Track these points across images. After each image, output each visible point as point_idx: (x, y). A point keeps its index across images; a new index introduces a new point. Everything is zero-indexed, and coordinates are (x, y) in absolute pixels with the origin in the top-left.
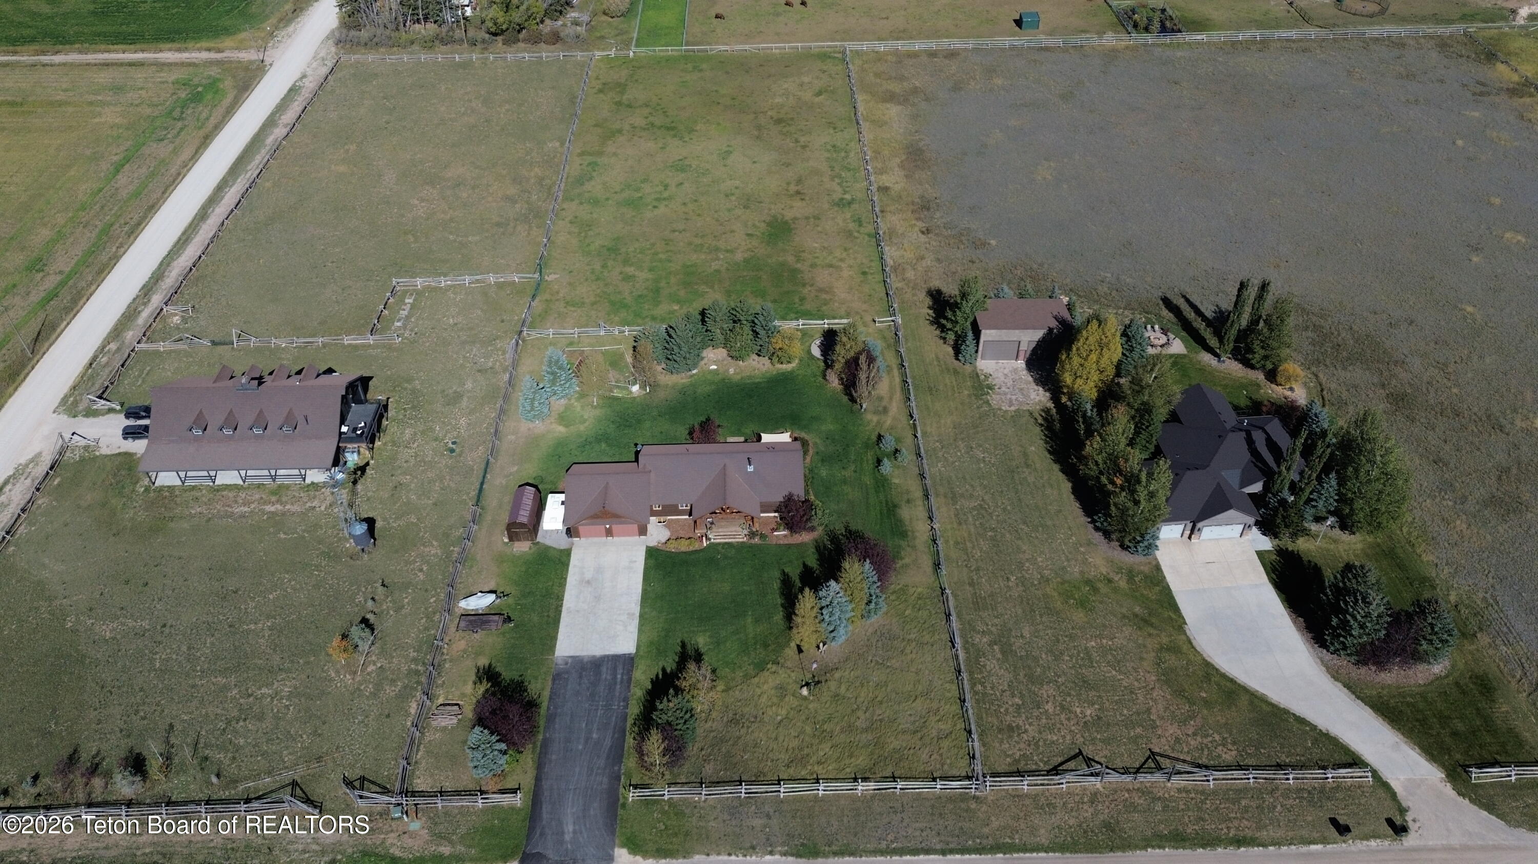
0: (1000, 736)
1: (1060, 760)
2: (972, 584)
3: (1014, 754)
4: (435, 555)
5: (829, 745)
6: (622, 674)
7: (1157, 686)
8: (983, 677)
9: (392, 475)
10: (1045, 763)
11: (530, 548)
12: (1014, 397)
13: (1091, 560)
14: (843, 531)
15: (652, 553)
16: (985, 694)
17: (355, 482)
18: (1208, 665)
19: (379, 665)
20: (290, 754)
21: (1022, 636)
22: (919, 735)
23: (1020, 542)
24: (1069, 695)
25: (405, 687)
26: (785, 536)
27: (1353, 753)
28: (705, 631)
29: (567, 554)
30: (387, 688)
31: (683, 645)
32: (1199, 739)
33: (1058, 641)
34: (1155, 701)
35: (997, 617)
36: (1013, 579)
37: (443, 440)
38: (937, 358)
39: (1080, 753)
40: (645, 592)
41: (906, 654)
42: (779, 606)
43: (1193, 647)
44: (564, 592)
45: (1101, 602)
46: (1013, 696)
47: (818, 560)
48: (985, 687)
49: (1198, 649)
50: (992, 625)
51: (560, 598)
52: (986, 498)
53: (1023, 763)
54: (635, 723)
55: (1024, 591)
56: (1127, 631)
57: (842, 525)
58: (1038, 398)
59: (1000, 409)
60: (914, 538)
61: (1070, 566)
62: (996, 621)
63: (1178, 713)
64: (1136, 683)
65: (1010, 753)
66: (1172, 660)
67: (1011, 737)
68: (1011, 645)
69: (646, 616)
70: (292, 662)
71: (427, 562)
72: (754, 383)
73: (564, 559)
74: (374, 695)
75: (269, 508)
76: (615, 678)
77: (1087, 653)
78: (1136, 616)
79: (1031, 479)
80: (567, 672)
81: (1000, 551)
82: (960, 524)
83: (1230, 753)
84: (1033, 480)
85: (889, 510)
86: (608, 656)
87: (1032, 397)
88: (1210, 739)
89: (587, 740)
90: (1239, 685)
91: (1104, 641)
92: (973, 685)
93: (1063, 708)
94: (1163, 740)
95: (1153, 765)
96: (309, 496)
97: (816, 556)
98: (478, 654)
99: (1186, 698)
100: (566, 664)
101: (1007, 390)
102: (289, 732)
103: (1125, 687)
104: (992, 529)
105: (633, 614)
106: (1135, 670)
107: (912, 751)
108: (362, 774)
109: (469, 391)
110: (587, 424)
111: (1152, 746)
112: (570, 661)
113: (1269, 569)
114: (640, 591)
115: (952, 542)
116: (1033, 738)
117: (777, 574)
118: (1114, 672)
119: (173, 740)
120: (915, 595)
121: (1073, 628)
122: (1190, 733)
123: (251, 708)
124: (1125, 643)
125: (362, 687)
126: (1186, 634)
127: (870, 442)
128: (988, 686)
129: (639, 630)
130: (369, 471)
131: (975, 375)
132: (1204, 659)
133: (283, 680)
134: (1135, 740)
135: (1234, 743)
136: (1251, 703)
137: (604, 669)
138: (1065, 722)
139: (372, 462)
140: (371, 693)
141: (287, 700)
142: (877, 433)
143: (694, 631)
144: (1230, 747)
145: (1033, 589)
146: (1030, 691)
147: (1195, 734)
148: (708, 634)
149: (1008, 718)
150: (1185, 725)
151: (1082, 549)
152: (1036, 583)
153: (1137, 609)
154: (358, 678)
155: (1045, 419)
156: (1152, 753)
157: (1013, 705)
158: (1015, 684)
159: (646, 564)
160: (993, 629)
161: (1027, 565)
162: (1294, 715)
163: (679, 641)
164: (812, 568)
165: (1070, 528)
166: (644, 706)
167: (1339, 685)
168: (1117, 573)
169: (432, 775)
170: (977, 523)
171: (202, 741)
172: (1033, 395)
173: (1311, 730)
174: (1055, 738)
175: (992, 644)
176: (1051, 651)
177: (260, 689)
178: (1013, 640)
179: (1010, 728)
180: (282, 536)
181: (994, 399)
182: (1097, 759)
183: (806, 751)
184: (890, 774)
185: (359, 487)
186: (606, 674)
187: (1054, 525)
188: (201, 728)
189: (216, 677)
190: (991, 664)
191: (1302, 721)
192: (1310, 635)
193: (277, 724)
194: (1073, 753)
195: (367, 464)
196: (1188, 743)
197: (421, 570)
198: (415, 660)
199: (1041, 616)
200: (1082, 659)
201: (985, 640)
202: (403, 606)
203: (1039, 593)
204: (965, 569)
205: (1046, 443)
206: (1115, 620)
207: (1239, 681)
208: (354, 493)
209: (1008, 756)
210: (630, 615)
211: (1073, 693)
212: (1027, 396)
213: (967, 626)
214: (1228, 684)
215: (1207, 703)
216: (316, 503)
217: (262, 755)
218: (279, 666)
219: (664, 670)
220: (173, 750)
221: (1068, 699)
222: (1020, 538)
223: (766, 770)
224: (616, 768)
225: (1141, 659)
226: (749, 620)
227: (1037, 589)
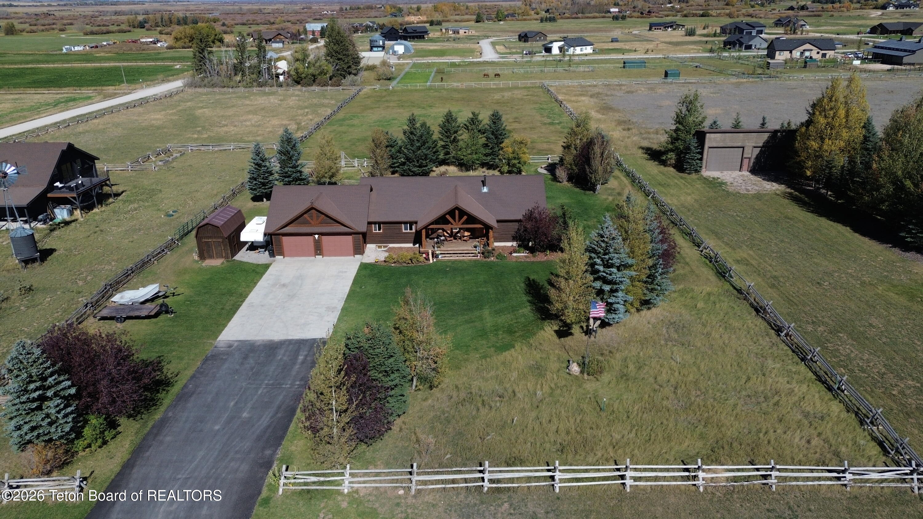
4: (108, 270)
6: (305, 356)
9: (97, 227)
11: (224, 264)
12: (749, 188)
15: (366, 268)
17: (53, 230)
26: (526, 257)
29: (264, 267)
37: (165, 210)
38: (661, 172)
40: (352, 292)
58: (774, 188)
59: (739, 193)
61: (893, 275)
69: (350, 309)
71: (95, 274)
73: (260, 270)
76: (293, 360)
79: (799, 226)
80: (228, 354)
84: (802, 226)
86: (290, 341)
89: (231, 419)
100: (230, 347)
101: (740, 185)
105: (335, 308)
112: (236, 344)
114: (347, 291)
115: (731, 260)
117: (520, 280)
129: (339, 319)
130: (74, 225)
131: (704, 179)
137: (281, 352)
139: (81, 219)
151: (898, 265)
155: (791, 197)
159: (358, 274)
172: (768, 187)
181: (729, 189)
185: (56, 232)
186: (281, 355)
195: (75, 221)
208: (47, 235)
210: (330, 309)
212: (762, 187)
226: (487, 312)
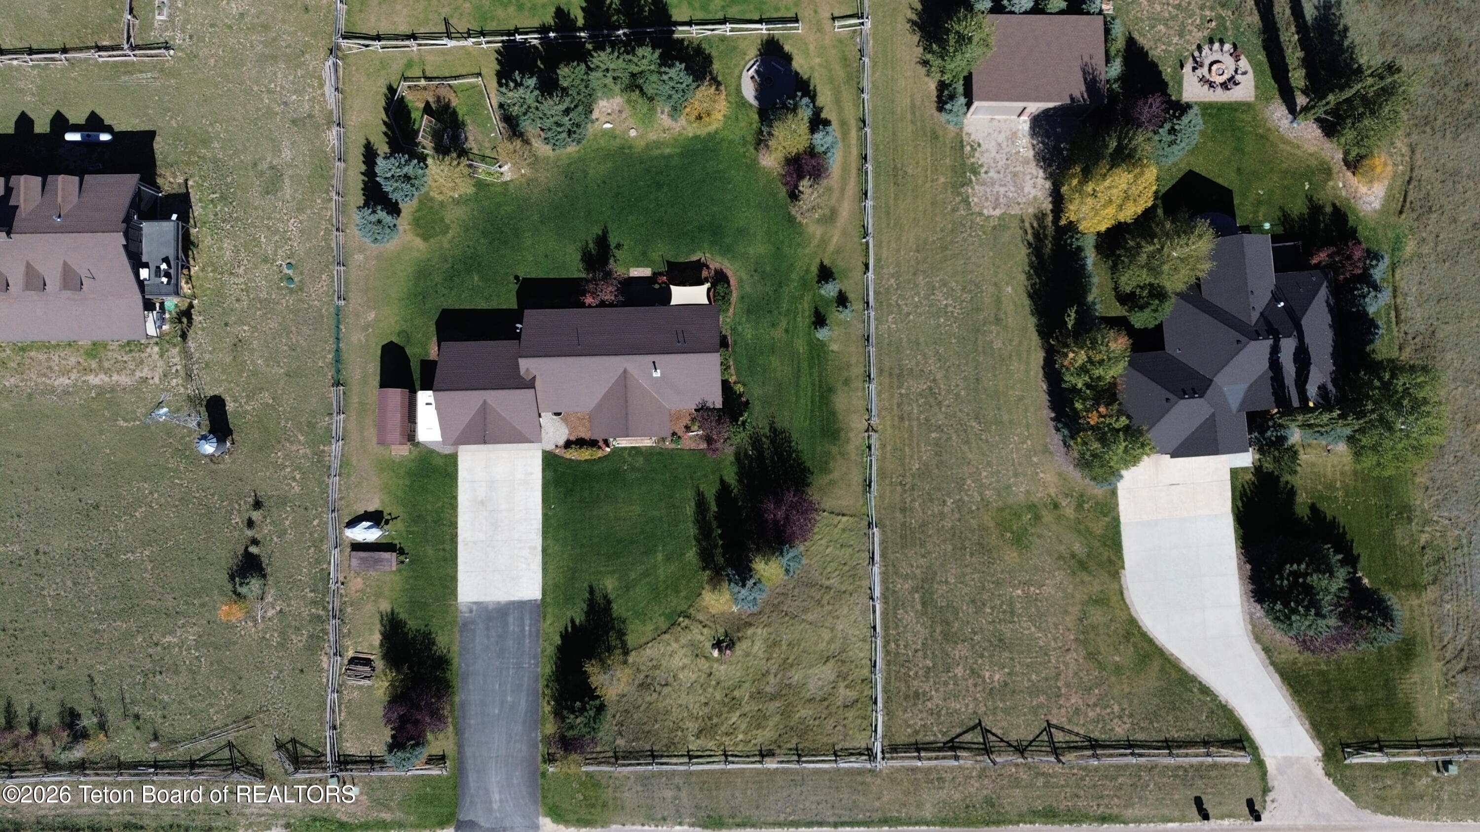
0: (904, 704)
1: (958, 730)
2: (903, 510)
3: (916, 723)
4: (305, 456)
5: (738, 714)
6: (530, 626)
7: (1073, 646)
8: (898, 634)
9: (226, 324)
10: (944, 734)
11: (410, 452)
12: (1002, 190)
13: (1042, 475)
14: (767, 430)
15: (550, 460)
16: (897, 654)
17: (184, 336)
18: (1133, 622)
19: (278, 608)
20: (217, 712)
21: (946, 582)
22: (826, 703)
23: (965, 448)
24: (982, 656)
25: (311, 637)
26: (699, 437)
27: (1243, 727)
28: (614, 572)
29: (452, 460)
30: (293, 637)
31: (591, 591)
32: (1098, 710)
33: (983, 588)
34: (1067, 665)
35: (923, 556)
36: (950, 502)
37: (275, 261)
38: (913, 105)
39: (980, 723)
40: (546, 518)
41: (822, 606)
42: (692, 538)
43: (1123, 599)
44: (456, 516)
45: (1039, 537)
46: (925, 657)
47: (737, 474)
48: (898, 646)
49: (1128, 601)
50: (917, 567)
51: (454, 525)
52: (939, 376)
53: (922, 733)
54: (547, 686)
55: (959, 520)
56: (1059, 575)
57: (766, 421)
58: (1033, 192)
59: (981, 214)
60: (848, 441)
61: (1016, 485)
62: (922, 561)
63: (1086, 679)
64: (1053, 643)
65: (911, 722)
66: (1097, 616)
67: (915, 705)
68: (932, 593)
69: (550, 551)
70: (186, 603)
71: (298, 468)
72: (663, 156)
73: (450, 470)
74: (281, 645)
75: (94, 380)
76: (523, 630)
77: (1011, 604)
78: (1073, 556)
79: (998, 344)
80: (473, 622)
81: (942, 462)
82: (902, 418)
83: (1124, 726)
84: (1000, 345)
85: (822, 397)
86: (512, 603)
87: (1026, 190)
88: (1108, 710)
89: (503, 703)
90: (1157, 647)
91: (1032, 589)
92: (886, 643)
93: (972, 671)
94: (1063, 710)
95: (1046, 738)
96: (134, 359)
97: (735, 469)
98: (378, 595)
99: (1099, 662)
100: (471, 611)
101: (995, 176)
102: (208, 688)
103: (1041, 647)
104: (939, 428)
105: (535, 548)
106: (1056, 626)
107: (817, 723)
108: (291, 735)
109: (290, 166)
110: (450, 235)
111: (1049, 717)
112: (475, 608)
113: (1238, 493)
114: (540, 516)
115: (889, 448)
116: (937, 706)
117: (690, 494)
118: (1033, 629)
119: (99, 694)
120: (840, 526)
121: (1002, 572)
122: (1091, 703)
123: (162, 659)
124: (1053, 592)
125: (268, 636)
126: (1119, 582)
127: (810, 276)
128: (902, 643)
129: (543, 569)
130: (197, 318)
131: (959, 144)
132: (1130, 615)
133: (183, 626)
134: (1034, 710)
135: (1131, 716)
136: (1162, 669)
137: (511, 619)
138: (971, 689)
139: (195, 302)
140: (278, 643)
141: (196, 650)
142: (818, 261)
143: (601, 572)
144: (1125, 719)
145: (968, 517)
146: (943, 650)
147: (1095, 705)
148: (616, 576)
149: (915, 683)
150: (1089, 694)
151: (1035, 459)
152: (974, 508)
153: (1077, 547)
154: (261, 627)
155: (1036, 235)
156: (1049, 725)
157: (923, 668)
158: (929, 642)
159: (544, 477)
160: (918, 572)
161: (969, 482)
162: (1200, 683)
163: (586, 585)
164: (730, 486)
165: (1028, 426)
166: (556, 664)
167: (1259, 647)
168: (1067, 495)
169: (359, 739)
170: (922, 417)
171: (127, 695)
172: (1028, 188)
173: (1212, 700)
174: (958, 706)
175: (915, 590)
176: (973, 601)
177: (164, 636)
178: (936, 586)
179: (917, 695)
180: (122, 423)
181: (977, 193)
182: (994, 731)
183: (715, 720)
184: (794, 746)
185: (191, 344)
186: (513, 625)
187: (1011, 422)
188: (121, 681)
189: (115, 621)
190: (908, 617)
191: (1205, 690)
192: (1251, 587)
193: (194, 679)
194: (972, 724)
195: (191, 306)
196: (1086, 715)
197: (294, 479)
198: (314, 603)
199: (972, 555)
200: (1004, 612)
201: (907, 586)
202: (285, 531)
203: (974, 523)
204: (899, 488)
205: (1029, 278)
206: (1050, 561)
207: (1157, 643)
208: (186, 354)
209: (909, 726)
210: (532, 549)
211: (986, 654)
212: (1019, 188)
213: (890, 568)
214: (1146, 645)
215: (1118, 669)
216: (145, 372)
217: (190, 713)
218: (174, 608)
219: (573, 621)
220: (103, 705)
221: (980, 661)
222: (967, 442)
223: (676, 741)
224: (533, 735)
225: (1066, 612)
226: (660, 557)
227: (973, 518)
